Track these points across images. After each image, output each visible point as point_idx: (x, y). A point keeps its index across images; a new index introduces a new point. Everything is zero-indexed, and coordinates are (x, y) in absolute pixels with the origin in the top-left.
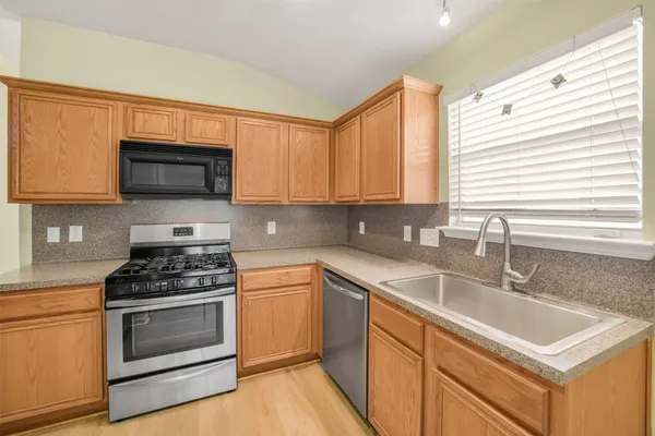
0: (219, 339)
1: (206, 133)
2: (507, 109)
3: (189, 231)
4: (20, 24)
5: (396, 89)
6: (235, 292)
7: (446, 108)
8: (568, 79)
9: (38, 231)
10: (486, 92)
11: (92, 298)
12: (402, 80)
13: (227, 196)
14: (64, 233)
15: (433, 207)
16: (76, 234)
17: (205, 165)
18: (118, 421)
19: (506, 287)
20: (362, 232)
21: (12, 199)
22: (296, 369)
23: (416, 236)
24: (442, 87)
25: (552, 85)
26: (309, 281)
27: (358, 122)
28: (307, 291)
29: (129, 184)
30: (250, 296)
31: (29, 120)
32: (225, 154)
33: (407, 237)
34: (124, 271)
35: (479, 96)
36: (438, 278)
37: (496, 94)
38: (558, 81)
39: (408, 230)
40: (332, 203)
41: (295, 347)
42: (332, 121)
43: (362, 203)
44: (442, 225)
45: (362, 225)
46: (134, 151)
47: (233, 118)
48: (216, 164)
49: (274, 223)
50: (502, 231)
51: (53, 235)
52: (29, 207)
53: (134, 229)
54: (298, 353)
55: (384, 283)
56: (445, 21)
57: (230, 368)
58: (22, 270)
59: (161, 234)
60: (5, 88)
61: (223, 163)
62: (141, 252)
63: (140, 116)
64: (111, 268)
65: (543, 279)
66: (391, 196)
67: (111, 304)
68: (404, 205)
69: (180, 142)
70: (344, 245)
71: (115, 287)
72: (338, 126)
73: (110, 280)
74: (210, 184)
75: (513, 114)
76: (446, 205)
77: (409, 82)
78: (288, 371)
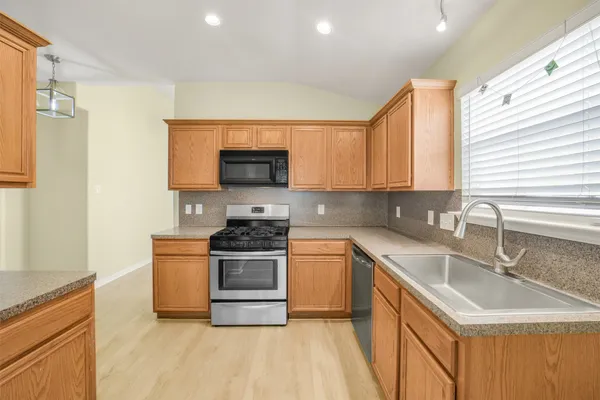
0: (274, 286)
1: (270, 140)
2: (507, 99)
3: (261, 210)
4: (174, 86)
5: (408, 91)
6: (287, 254)
7: (460, 101)
8: (560, 65)
9: (182, 207)
10: (490, 84)
11: (203, 247)
12: (411, 84)
13: (286, 185)
14: (194, 208)
15: (449, 194)
16: (199, 209)
17: (270, 163)
18: (216, 326)
19: (498, 270)
20: (398, 215)
21: (170, 188)
22: (332, 322)
23: (437, 220)
24: (455, 82)
25: (545, 73)
26: (343, 252)
27: (385, 120)
28: (341, 260)
29: (224, 178)
30: (298, 259)
31: (176, 143)
32: (283, 154)
33: (431, 222)
34: (220, 233)
35: (485, 87)
36: (444, 258)
37: (499, 85)
38: (551, 68)
39: (431, 214)
40: (370, 189)
41: (331, 304)
42: (368, 119)
43: (388, 190)
44: (455, 210)
45: (398, 209)
46: (228, 157)
47: (289, 127)
48: (277, 162)
49: (323, 206)
50: (495, 217)
51: (188, 209)
52: (178, 192)
53: (229, 207)
54: (333, 309)
55: (386, 257)
56: (442, 27)
57: (282, 309)
58: (175, 228)
59: (243, 211)
60: (167, 126)
61: (281, 161)
62: (231, 223)
63: (231, 133)
64: (213, 231)
65: (539, 266)
66: (403, 184)
67: (212, 252)
68: (414, 192)
69: (254, 148)
70: (385, 227)
71: (215, 242)
72: (373, 123)
73: (212, 238)
74: (273, 177)
75: (512, 104)
76: (460, 191)
77: (417, 84)
78: (326, 322)
